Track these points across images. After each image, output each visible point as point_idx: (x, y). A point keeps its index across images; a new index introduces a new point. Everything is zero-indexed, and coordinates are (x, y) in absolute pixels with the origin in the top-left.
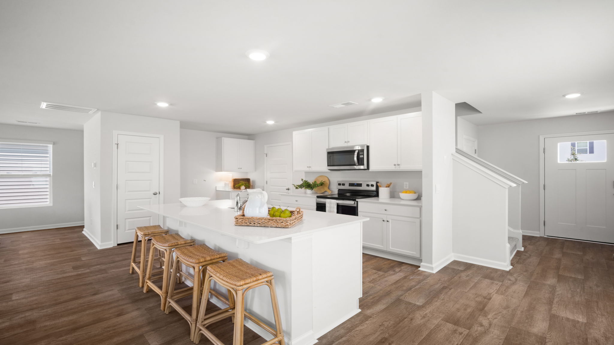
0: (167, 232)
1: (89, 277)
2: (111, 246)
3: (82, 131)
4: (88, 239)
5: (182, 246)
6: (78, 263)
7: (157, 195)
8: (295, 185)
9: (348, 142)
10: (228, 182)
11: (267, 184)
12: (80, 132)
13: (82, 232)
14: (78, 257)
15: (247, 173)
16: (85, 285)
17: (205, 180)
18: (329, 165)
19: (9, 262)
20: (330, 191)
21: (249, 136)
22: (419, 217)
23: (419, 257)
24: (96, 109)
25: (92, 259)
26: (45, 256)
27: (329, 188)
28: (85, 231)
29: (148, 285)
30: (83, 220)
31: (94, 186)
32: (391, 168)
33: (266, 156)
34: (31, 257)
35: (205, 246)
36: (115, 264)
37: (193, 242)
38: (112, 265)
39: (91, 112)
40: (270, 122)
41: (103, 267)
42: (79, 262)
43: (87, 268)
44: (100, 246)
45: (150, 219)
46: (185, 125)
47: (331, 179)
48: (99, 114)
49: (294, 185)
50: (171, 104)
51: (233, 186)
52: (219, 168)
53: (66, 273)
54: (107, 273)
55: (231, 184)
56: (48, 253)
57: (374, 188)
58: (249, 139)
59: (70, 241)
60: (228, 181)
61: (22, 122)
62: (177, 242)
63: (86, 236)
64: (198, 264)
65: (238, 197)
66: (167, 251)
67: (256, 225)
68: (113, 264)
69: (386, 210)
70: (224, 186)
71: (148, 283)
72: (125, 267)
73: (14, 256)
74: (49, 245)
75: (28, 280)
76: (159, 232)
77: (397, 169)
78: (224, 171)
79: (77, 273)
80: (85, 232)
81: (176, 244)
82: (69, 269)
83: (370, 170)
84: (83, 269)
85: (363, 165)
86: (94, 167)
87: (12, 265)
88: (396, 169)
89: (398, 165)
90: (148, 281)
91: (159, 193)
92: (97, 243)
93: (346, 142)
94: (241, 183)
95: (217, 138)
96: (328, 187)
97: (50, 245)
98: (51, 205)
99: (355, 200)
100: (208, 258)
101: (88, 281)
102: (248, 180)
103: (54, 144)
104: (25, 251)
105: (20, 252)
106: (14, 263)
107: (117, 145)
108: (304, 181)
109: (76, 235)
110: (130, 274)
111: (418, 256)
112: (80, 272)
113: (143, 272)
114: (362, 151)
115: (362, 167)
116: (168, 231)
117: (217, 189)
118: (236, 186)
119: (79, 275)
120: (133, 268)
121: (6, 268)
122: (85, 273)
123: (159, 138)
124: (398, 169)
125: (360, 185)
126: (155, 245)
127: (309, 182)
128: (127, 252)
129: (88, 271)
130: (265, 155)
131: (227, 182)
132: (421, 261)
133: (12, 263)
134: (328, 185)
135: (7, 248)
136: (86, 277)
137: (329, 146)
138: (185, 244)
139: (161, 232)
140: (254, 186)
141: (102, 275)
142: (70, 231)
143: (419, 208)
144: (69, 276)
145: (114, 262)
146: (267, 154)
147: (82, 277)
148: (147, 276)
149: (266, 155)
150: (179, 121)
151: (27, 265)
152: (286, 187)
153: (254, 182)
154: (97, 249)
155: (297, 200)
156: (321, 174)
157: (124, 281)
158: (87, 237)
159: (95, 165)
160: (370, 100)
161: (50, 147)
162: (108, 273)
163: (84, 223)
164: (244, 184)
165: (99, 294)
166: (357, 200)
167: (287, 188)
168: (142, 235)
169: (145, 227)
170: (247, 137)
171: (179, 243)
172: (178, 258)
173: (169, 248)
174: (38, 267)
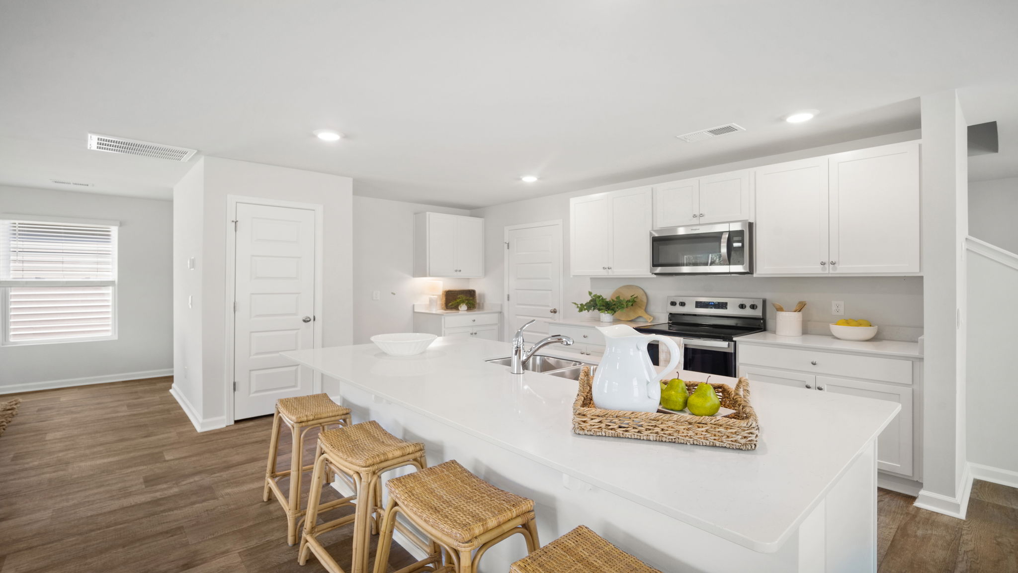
0: (347, 414)
1: (176, 509)
2: (223, 426)
3: (170, 202)
4: (180, 408)
5: (395, 461)
6: (157, 468)
7: (310, 322)
8: (578, 305)
9: (701, 215)
10: (436, 297)
11: (508, 300)
12: (167, 203)
13: (169, 389)
14: (157, 450)
15: (469, 279)
16: (167, 532)
17: (394, 292)
18: (654, 263)
19: (21, 461)
20: (650, 317)
21: (473, 210)
22: (911, 383)
23: (911, 475)
24: (196, 151)
25: (185, 457)
26: (94, 446)
27: (646, 311)
28: (175, 389)
29: (308, 548)
30: (171, 365)
31: (192, 304)
32: (813, 269)
33: (508, 248)
34: (66, 450)
35: (460, 470)
36: (231, 471)
37: (421, 450)
38: (225, 475)
39: (186, 158)
40: (530, 179)
41: (207, 480)
42: (158, 465)
43: (174, 482)
44: (202, 425)
45: (296, 371)
46: (361, 188)
47: (649, 292)
48: (201, 162)
49: (575, 304)
51: (444, 305)
52: (421, 270)
53: (130, 494)
54: (214, 499)
55: (441, 301)
56: (102, 440)
57: (758, 313)
58: (471, 216)
59: (146, 411)
60: (436, 295)
61: (61, 183)
62: (384, 454)
63: (175, 400)
64: (470, 544)
65: (521, 339)
66: (361, 478)
67: (645, 438)
68: (227, 472)
69: (814, 364)
70: (428, 303)
71: (308, 543)
72: (252, 481)
73: (35, 444)
74: (105, 419)
75: (48, 514)
76: (331, 414)
77: (829, 271)
78: (430, 276)
79: (152, 495)
80: (175, 391)
81: (382, 458)
82: (136, 485)
83: (755, 275)
84: (165, 486)
86: (190, 268)
87: (26, 469)
88: (827, 272)
89: (833, 263)
90: (309, 538)
91: (314, 320)
92: (197, 419)
93: (695, 216)
94: (459, 298)
95: (415, 214)
96: (644, 308)
97: (108, 419)
98: (116, 338)
99: (729, 339)
100: (492, 523)
101: (175, 521)
102: (471, 294)
103: (121, 225)
104: (58, 435)
105: (49, 437)
106: (31, 465)
107: (234, 223)
108: (595, 296)
109: (157, 397)
110: (263, 501)
111: (907, 471)
112: (158, 495)
113: (296, 509)
114: (741, 233)
116: (348, 411)
117: (415, 311)
118: (450, 304)
119: (156, 502)
120: (270, 490)
121: (12, 477)
122: (169, 497)
123: (314, 210)
124: (831, 271)
125: (723, 306)
126: (326, 453)
127: (604, 298)
128: (254, 440)
129: (175, 490)
130: (506, 246)
131: (432, 296)
132: (919, 485)
133: (28, 463)
134: (645, 304)
135: (27, 426)
136: (170, 510)
137: (653, 227)
138: (403, 456)
139: (334, 414)
140: (483, 304)
141: (205, 504)
142: (147, 388)
143: (911, 362)
144: (133, 506)
145: (228, 468)
146: (508, 244)
147: (162, 508)
148: (308, 525)
149: (508, 246)
150: (351, 179)
151: (54, 472)
152: (548, 306)
153: (482, 296)
154: (197, 431)
155: (586, 335)
156: (630, 283)
157: (251, 523)
158: (177, 403)
159: (193, 264)
160: (782, 119)
161: (114, 231)
162: (217, 498)
163: (173, 372)
164: (467, 301)
165: (197, 565)
166: (734, 339)
167: (552, 308)
168: (292, 422)
169: (296, 398)
170: (468, 211)
171: (390, 456)
172: (396, 504)
173: (366, 471)
174: (75, 476)
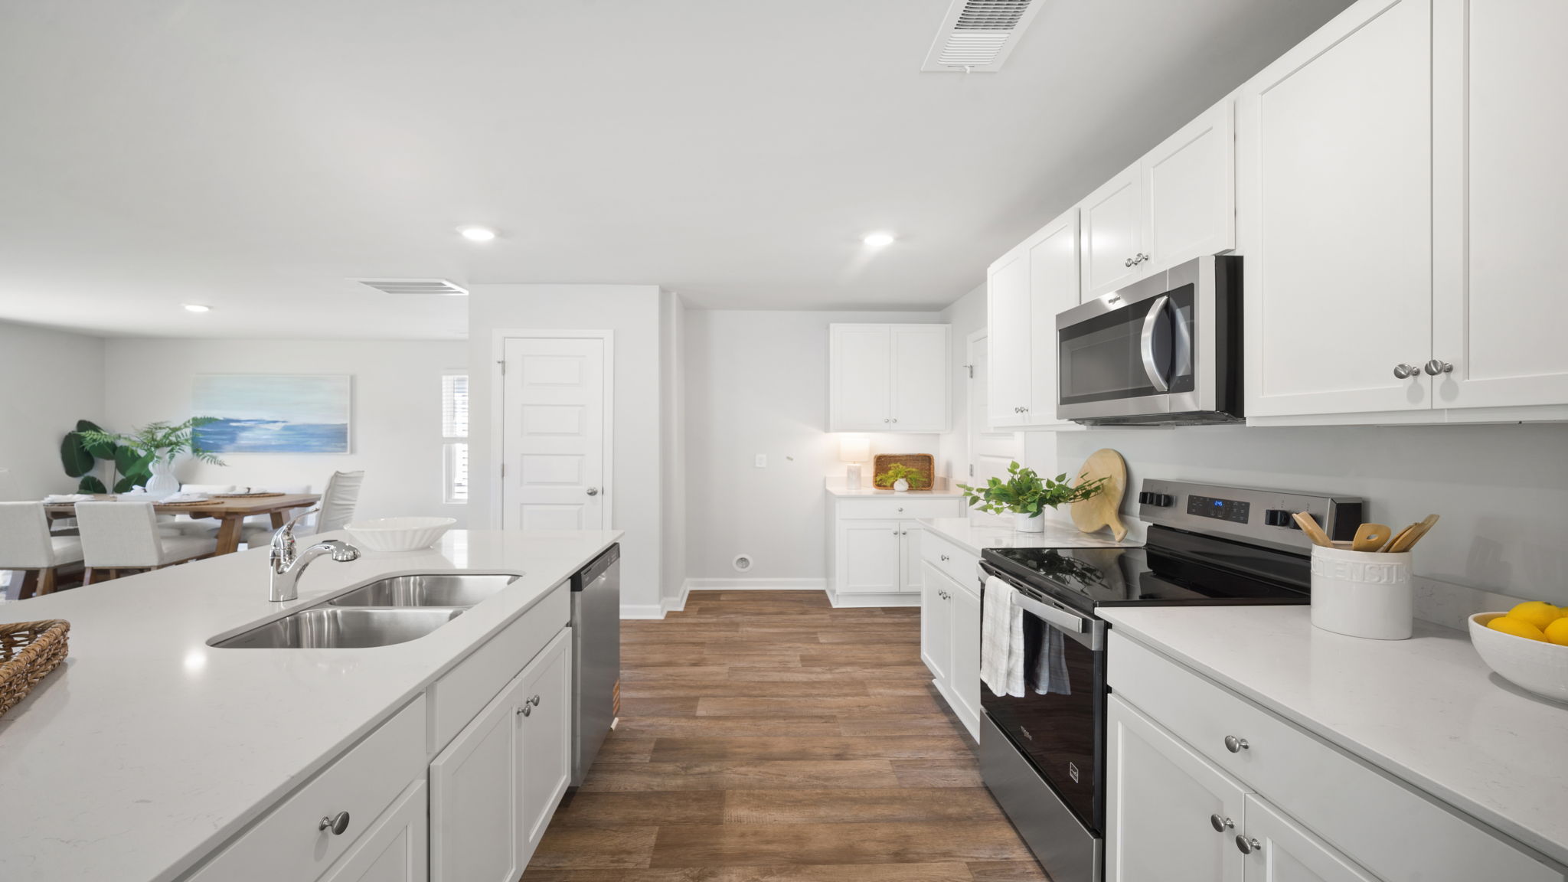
50: (501, 233)
85: (1187, 384)
115: (1187, 402)
